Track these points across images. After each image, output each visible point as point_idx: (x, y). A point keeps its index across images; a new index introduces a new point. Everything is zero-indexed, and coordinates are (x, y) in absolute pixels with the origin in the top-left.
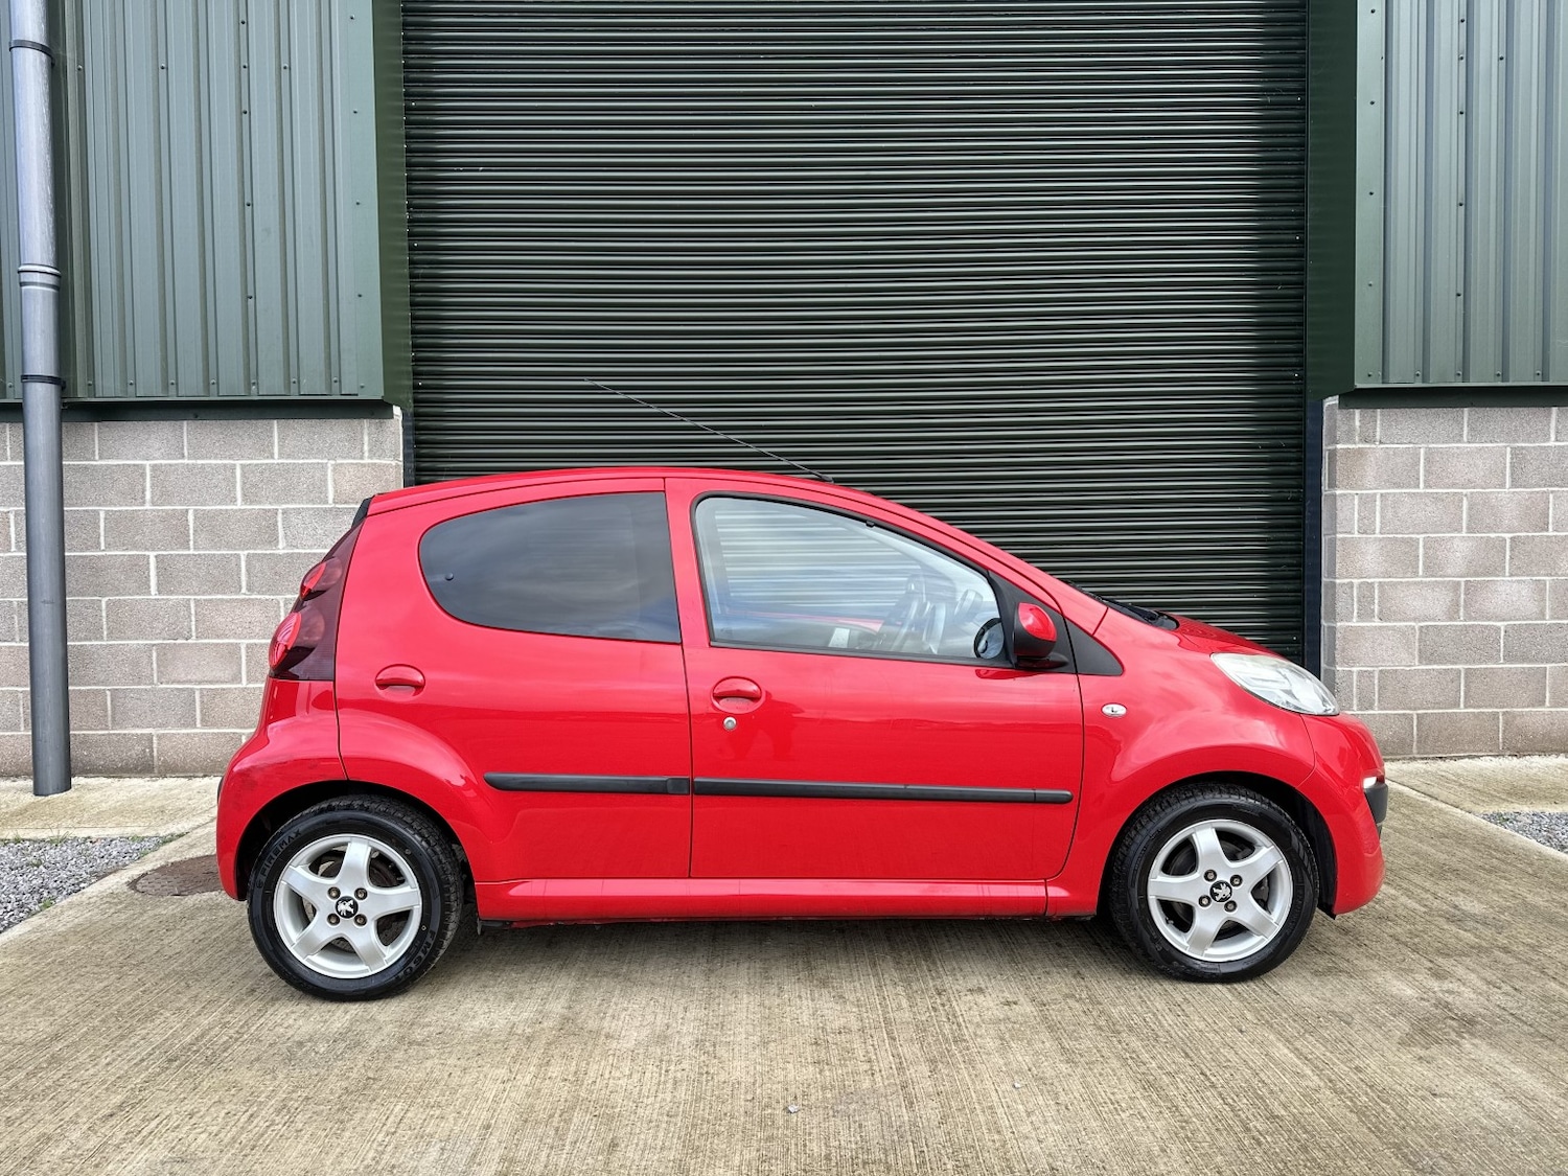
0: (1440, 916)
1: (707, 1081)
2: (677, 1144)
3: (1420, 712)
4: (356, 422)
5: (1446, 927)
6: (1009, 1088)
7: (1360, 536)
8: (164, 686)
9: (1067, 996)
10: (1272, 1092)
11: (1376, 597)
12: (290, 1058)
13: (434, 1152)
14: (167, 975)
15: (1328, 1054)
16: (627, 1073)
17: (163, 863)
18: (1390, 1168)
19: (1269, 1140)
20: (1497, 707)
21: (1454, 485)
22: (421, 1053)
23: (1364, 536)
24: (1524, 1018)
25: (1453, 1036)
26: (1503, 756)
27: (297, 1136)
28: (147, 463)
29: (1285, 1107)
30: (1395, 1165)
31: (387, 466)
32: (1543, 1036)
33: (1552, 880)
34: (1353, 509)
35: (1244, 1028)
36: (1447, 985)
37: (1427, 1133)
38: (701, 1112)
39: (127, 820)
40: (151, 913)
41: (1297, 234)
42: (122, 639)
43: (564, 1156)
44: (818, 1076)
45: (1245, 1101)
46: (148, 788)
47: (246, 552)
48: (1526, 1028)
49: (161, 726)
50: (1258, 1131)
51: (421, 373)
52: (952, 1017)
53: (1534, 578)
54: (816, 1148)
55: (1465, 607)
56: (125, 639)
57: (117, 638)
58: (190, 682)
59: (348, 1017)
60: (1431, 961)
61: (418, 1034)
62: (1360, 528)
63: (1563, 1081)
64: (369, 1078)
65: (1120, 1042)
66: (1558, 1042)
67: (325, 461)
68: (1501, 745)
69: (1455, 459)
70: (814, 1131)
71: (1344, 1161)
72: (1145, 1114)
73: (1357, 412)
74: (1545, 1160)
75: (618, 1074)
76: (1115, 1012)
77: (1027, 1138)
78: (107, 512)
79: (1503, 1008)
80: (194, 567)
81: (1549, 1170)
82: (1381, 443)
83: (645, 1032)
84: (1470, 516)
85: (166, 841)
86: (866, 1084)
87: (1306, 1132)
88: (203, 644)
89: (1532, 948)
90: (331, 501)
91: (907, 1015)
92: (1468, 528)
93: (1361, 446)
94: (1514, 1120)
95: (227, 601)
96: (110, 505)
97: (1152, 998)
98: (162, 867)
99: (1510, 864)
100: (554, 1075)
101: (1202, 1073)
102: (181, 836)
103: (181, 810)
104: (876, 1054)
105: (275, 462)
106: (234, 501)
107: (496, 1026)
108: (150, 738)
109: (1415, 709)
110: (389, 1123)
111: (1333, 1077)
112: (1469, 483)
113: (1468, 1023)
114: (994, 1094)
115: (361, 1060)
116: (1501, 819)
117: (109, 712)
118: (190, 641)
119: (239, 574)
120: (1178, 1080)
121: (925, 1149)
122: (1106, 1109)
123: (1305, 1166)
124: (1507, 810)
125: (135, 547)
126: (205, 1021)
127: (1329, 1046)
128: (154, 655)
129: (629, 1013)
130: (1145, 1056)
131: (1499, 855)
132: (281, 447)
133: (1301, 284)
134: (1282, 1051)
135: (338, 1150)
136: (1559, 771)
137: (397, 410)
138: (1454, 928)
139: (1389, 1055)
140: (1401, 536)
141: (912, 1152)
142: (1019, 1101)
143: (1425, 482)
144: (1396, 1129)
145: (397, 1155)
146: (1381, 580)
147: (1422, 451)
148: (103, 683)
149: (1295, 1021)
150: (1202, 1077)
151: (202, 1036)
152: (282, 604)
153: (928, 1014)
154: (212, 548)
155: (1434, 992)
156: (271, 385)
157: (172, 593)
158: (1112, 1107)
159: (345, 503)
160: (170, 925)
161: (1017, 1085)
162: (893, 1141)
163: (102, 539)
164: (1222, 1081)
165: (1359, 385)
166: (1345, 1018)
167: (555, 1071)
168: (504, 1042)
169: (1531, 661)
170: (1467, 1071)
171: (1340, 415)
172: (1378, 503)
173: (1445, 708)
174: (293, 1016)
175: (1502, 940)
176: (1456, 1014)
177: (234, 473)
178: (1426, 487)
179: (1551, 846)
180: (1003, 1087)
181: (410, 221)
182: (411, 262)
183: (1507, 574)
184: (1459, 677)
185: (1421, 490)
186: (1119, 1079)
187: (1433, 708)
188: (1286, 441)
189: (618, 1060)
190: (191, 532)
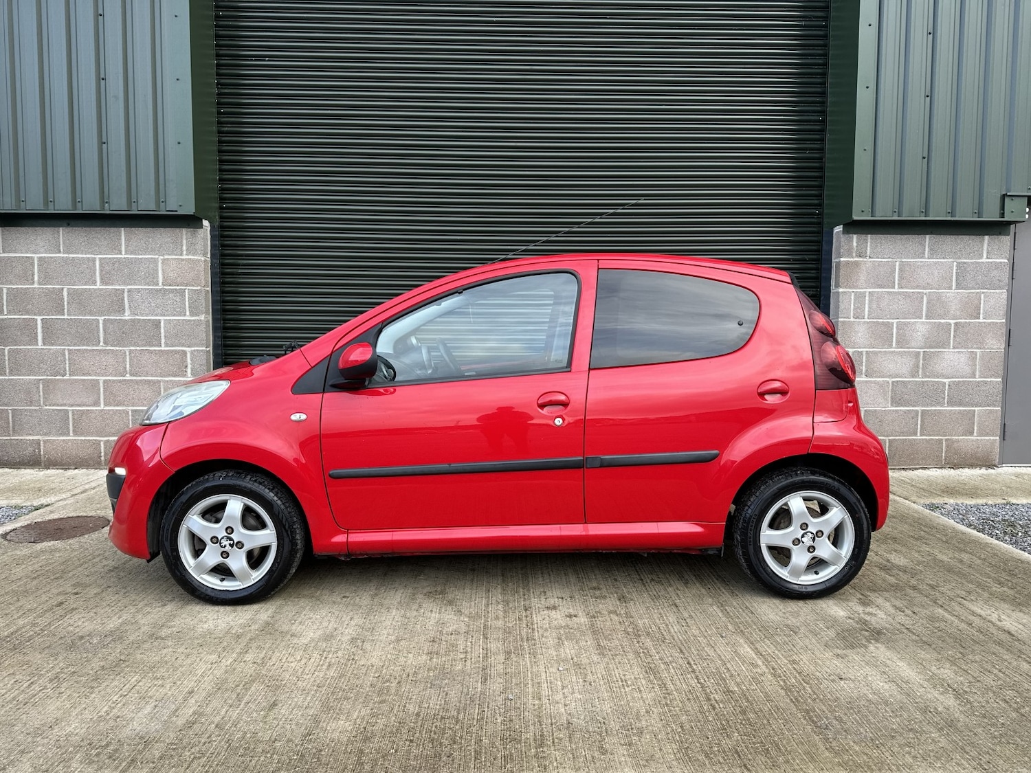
0: (876, 566)
1: (351, 664)
2: (318, 704)
3: (890, 438)
4: (178, 230)
5: (878, 573)
6: (554, 670)
7: (854, 320)
8: (47, 407)
9: (610, 612)
10: (732, 676)
11: (864, 361)
12: (71, 647)
13: (149, 708)
14: (6, 593)
15: (776, 652)
16: (299, 658)
17: (29, 522)
18: (798, 726)
19: (721, 706)
20: (941, 436)
21: (918, 287)
22: (162, 644)
23: (857, 320)
24: (914, 631)
25: (864, 642)
26: (945, 468)
27: (58, 697)
28: (36, 256)
29: (738, 685)
30: (802, 723)
31: (199, 261)
32: (924, 642)
33: (957, 545)
34: (850, 301)
35: (724, 635)
36: (869, 610)
37: (830, 703)
38: (341, 684)
39: (14, 495)
40: (10, 554)
41: (820, 116)
42: (19, 375)
43: (237, 712)
44: (428, 662)
45: (712, 681)
46: (35, 476)
47: (103, 318)
48: (914, 637)
49: (46, 434)
50: (716, 700)
51: (225, 199)
52: (530, 625)
53: (969, 350)
54: (412, 708)
55: (923, 369)
56: (21, 375)
57: (15, 375)
58: (65, 405)
59: (120, 621)
60: (862, 594)
61: (164, 632)
62: (854, 314)
63: (930, 671)
64: (121, 660)
65: (638, 642)
66: (934, 646)
67: (157, 257)
68: (943, 461)
69: (919, 269)
70: (414, 697)
71: (768, 721)
72: (642, 689)
73: (855, 236)
74: (905, 721)
75: (292, 659)
76: (640, 623)
77: (558, 703)
78: (8, 289)
79: (903, 625)
80: (68, 327)
81: (905, 727)
82: (870, 257)
83: (320, 633)
84: (928, 308)
85: (36, 509)
86: (459, 667)
87: (748, 701)
88: (74, 379)
89: (932, 587)
90: (160, 284)
91: (500, 622)
92: (926, 316)
93: (857, 259)
94: (890, 695)
95: (90, 351)
96: (10, 284)
97: (668, 615)
98: (28, 525)
99: (932, 535)
100: (248, 660)
101: (688, 663)
102: (47, 506)
103: (53, 489)
104: (471, 648)
105: (123, 256)
106: (94, 283)
107: (220, 628)
108: (38, 442)
109: (887, 436)
110: (124, 689)
111: (776, 667)
112: (928, 286)
113: (877, 634)
114: (544, 674)
115: (119, 647)
116: (933, 507)
117: (11, 425)
118: (65, 377)
119: (98, 332)
120: (671, 667)
121: (486, 710)
122: (617, 685)
123: (741, 723)
124: (939, 502)
125: (27, 313)
126: (21, 622)
127: (778, 647)
128: (41, 386)
129: (312, 621)
130: (653, 651)
131: (926, 529)
132: (127, 246)
133: (822, 150)
134: (746, 650)
135: (84, 706)
136: (980, 478)
137: (206, 223)
138: (883, 574)
139: (817, 653)
140: (881, 320)
141: (477, 711)
142: (559, 679)
143: (899, 284)
144: (809, 701)
145: (123, 709)
146: (868, 350)
147: (897, 264)
148: (6, 405)
149: (760, 630)
150: (688, 666)
151: (16, 632)
152: (127, 354)
153: (515, 622)
154: (80, 315)
155: (859, 614)
156: (118, 204)
157: (52, 344)
158: (621, 684)
159: (170, 285)
160: (18, 562)
161: (560, 669)
162: (466, 704)
163: (5, 307)
164: (700, 668)
165: (855, 218)
166: (795, 629)
167: (249, 657)
168: (221, 638)
169: (965, 406)
170: (867, 664)
171: (843, 238)
172: (867, 298)
173: (907, 436)
174: (83, 620)
175: (914, 582)
176: (870, 628)
177: (94, 264)
178: (899, 288)
179: (963, 524)
180: (551, 670)
181: (218, 94)
182: (219, 123)
183: (951, 347)
184: (917, 415)
185: (896, 290)
186: (631, 666)
187: (900, 436)
188: (809, 257)
189: (295, 651)
190: (66, 303)
